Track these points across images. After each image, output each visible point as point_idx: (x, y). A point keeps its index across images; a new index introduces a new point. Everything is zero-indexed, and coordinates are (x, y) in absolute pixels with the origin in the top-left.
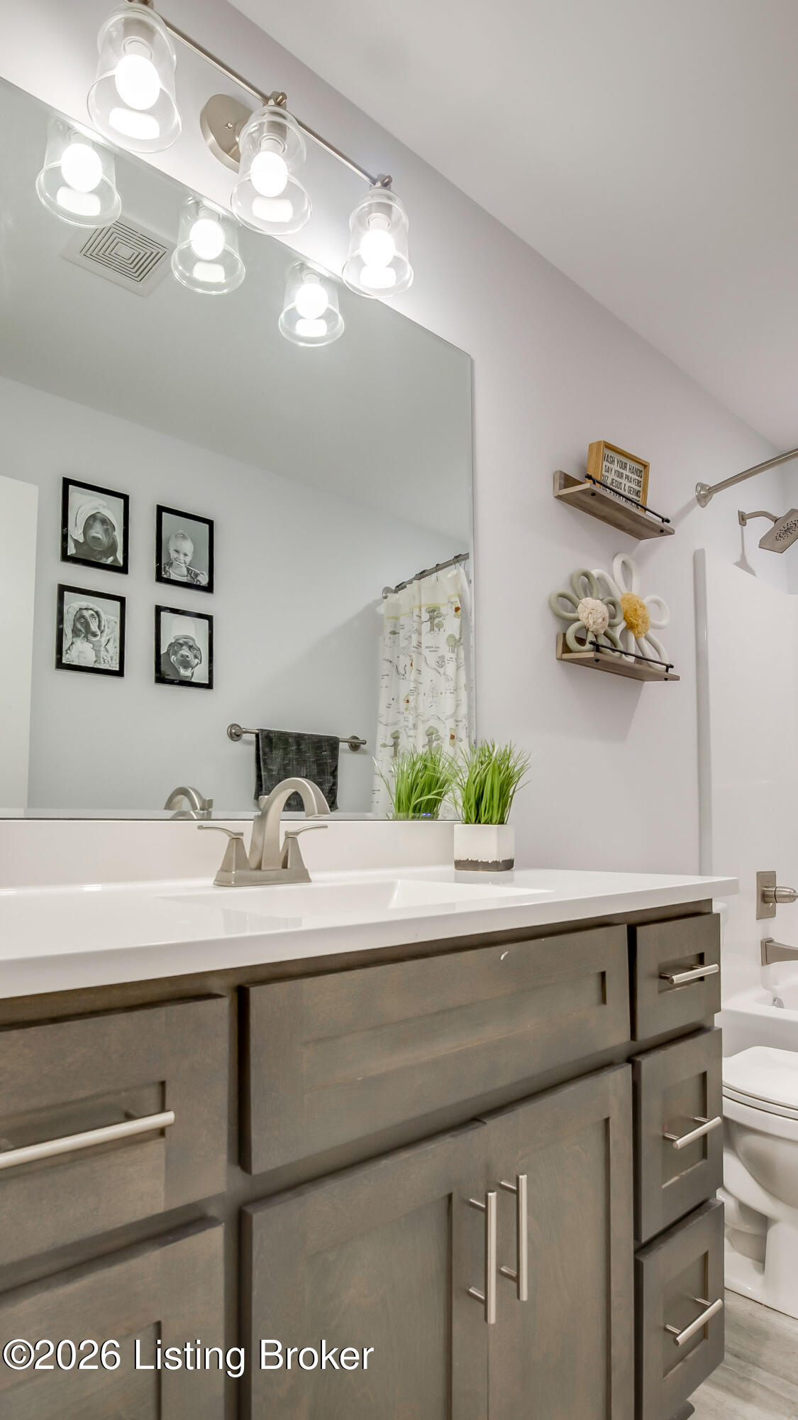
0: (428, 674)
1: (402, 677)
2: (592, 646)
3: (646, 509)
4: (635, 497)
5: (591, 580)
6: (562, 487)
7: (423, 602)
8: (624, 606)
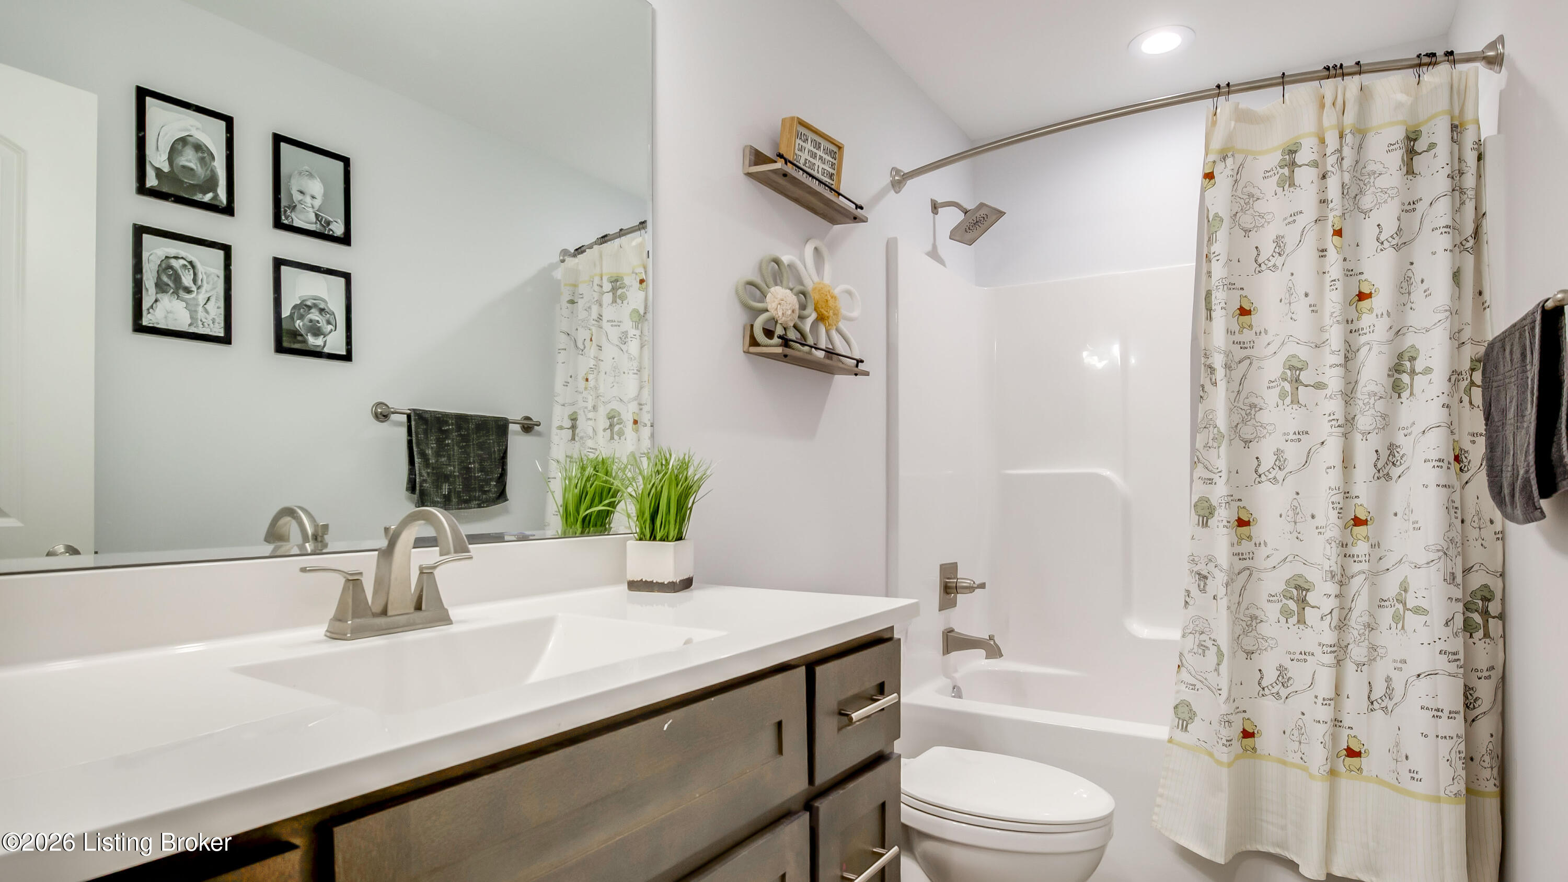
0: (610, 351)
1: (581, 352)
2: (780, 341)
3: (839, 194)
4: (829, 180)
5: (782, 267)
6: (752, 163)
7: (605, 270)
8: (814, 296)
